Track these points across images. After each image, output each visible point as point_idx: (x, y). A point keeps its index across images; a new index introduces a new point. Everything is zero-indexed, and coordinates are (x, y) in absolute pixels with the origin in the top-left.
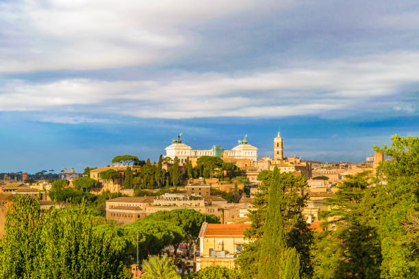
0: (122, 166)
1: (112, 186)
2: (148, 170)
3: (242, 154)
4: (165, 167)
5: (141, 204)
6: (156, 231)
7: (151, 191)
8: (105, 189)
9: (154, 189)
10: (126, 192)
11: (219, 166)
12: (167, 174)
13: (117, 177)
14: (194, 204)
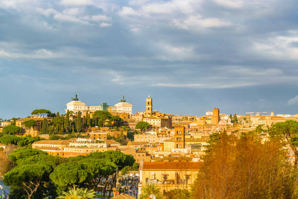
0: (39, 117)
1: (32, 131)
2: (59, 120)
3: (121, 109)
4: (71, 118)
5: (60, 145)
6: (102, 166)
7: (62, 136)
8: (27, 133)
9: (63, 134)
10: (42, 136)
11: (110, 118)
12: (73, 123)
13: (36, 125)
14: (99, 146)
